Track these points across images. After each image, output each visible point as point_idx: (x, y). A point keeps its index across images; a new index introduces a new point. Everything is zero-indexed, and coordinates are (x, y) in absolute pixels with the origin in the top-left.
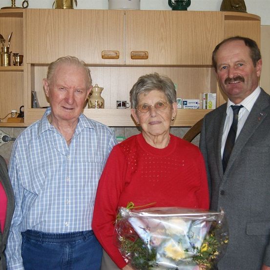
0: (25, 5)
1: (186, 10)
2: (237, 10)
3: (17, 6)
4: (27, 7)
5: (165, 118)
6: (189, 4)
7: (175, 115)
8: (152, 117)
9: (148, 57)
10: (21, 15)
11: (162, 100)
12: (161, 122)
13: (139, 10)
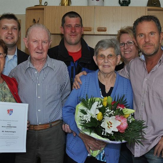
0: (46, 4)
1: (128, 6)
2: (155, 5)
3: (42, 5)
4: (47, 5)
5: (113, 64)
6: (129, 2)
7: (119, 62)
8: (105, 62)
9: (106, 30)
10: (43, 9)
11: (112, 53)
12: (110, 66)
13: (103, 6)
